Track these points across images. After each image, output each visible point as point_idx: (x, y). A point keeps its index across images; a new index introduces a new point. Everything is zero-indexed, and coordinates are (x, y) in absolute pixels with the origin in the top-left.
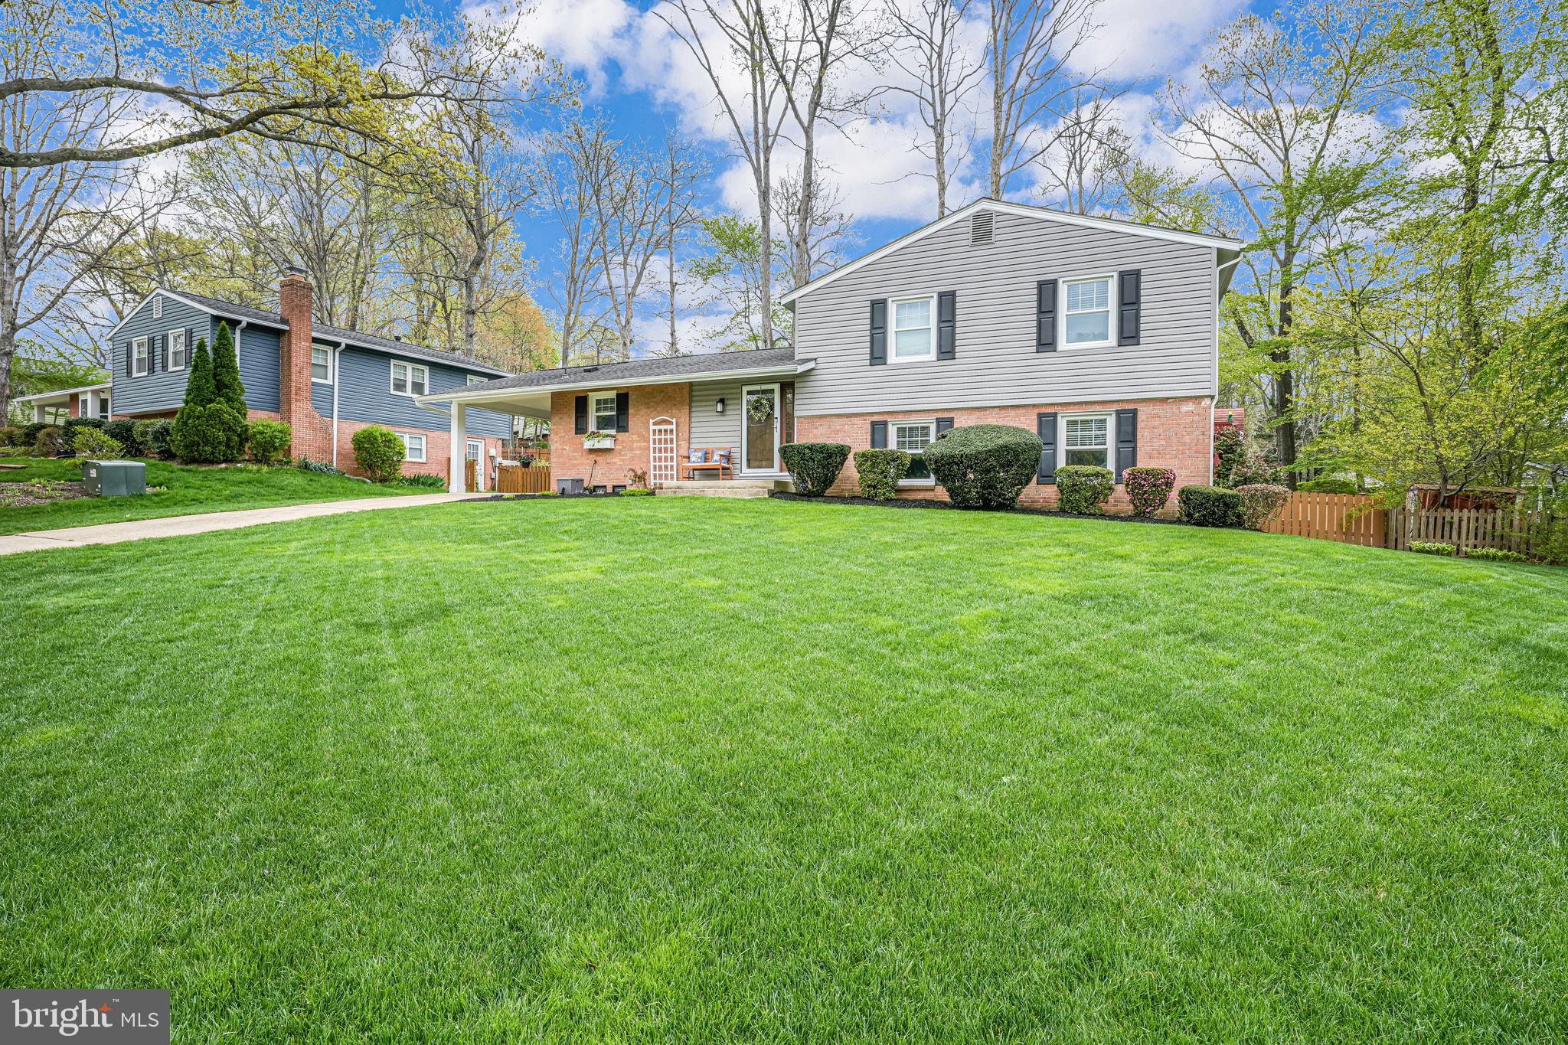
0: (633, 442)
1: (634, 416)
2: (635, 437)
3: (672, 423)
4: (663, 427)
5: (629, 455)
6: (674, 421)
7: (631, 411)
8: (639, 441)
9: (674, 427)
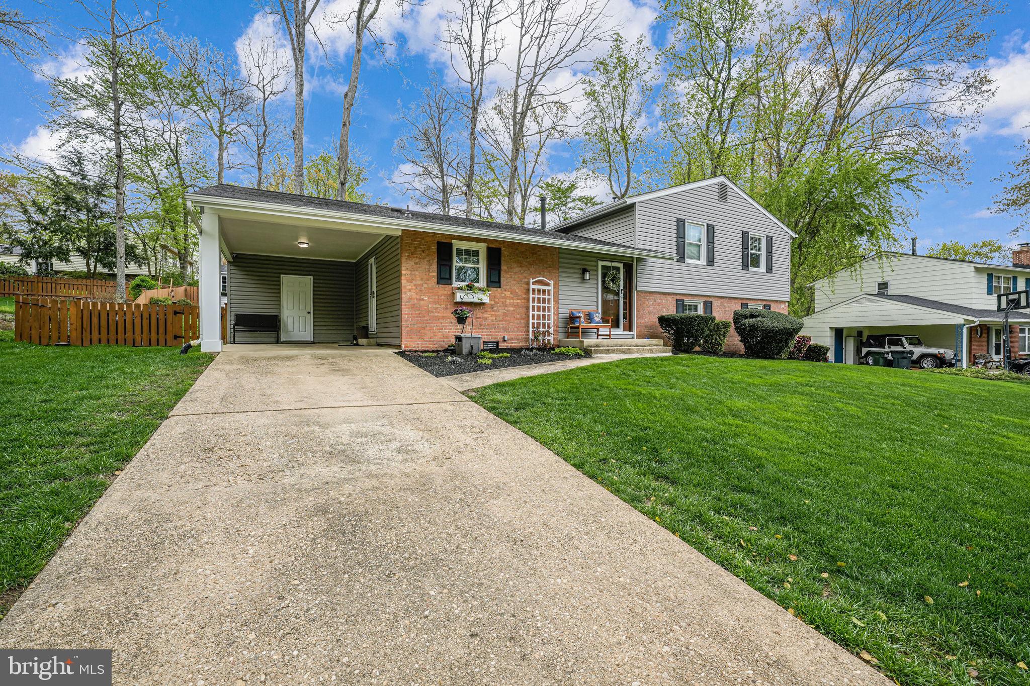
0: (505, 298)
1: (507, 272)
2: (508, 294)
3: (548, 285)
4: (542, 287)
5: (502, 311)
6: (552, 282)
7: (504, 267)
8: (512, 298)
9: (551, 288)
